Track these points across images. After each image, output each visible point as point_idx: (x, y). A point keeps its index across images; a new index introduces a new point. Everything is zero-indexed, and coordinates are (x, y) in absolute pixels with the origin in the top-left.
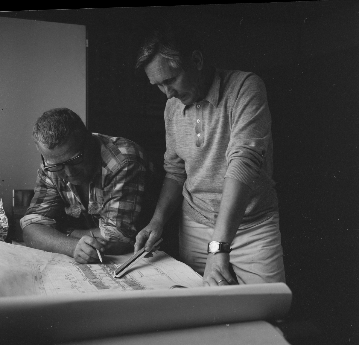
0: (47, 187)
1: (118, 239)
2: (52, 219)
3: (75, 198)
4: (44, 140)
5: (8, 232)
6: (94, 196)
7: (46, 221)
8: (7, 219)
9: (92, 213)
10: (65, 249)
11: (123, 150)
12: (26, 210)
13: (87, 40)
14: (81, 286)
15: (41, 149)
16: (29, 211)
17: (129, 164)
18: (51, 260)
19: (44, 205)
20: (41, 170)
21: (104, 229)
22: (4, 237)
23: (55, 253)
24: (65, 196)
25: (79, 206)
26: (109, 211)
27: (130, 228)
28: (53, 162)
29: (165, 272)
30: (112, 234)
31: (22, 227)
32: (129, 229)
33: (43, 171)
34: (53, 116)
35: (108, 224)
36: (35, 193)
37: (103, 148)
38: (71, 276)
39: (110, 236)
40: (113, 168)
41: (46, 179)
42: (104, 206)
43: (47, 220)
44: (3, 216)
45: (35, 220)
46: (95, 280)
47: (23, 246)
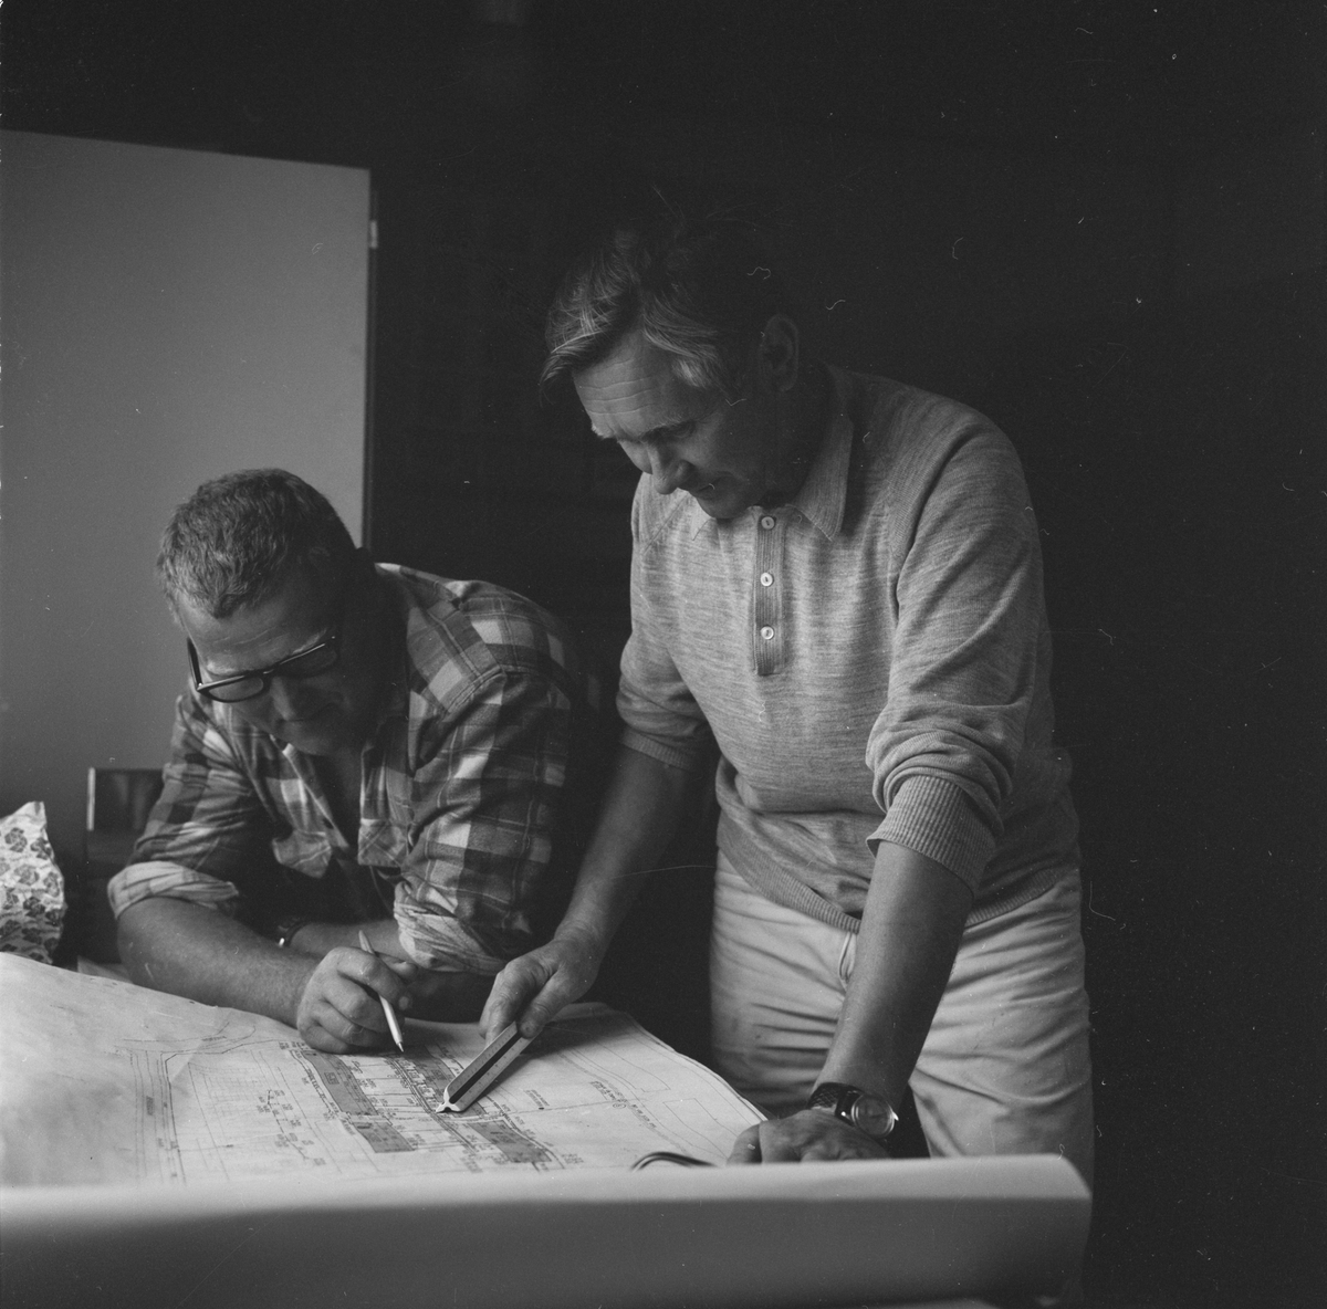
0: (209, 763)
1: (462, 961)
2: (225, 880)
3: (310, 804)
4: (195, 586)
5: (62, 925)
6: (380, 798)
7: (200, 887)
8: (60, 879)
9: (371, 861)
10: (266, 995)
11: (489, 630)
12: (132, 846)
13: (374, 226)
14: (315, 1140)
15: (185, 619)
16: (141, 850)
17: (511, 681)
18: (213, 1034)
19: (196, 830)
20: (189, 699)
21: (413, 924)
22: (48, 944)
23: (231, 1009)
24: (275, 797)
25: (322, 834)
26: (433, 858)
27: (509, 922)
28: (227, 667)
29: (627, 1094)
30: (440, 945)
31: (117, 907)
32: (503, 926)
33: (195, 704)
34: (232, 498)
35: (427, 906)
36: (166, 785)
37: (415, 620)
38: (281, 1100)
39: (435, 952)
40: (448, 696)
41: (205, 731)
42: (416, 837)
43: (205, 886)
44: (46, 866)
45: (161, 885)
46: (366, 1119)
47: (115, 981)
